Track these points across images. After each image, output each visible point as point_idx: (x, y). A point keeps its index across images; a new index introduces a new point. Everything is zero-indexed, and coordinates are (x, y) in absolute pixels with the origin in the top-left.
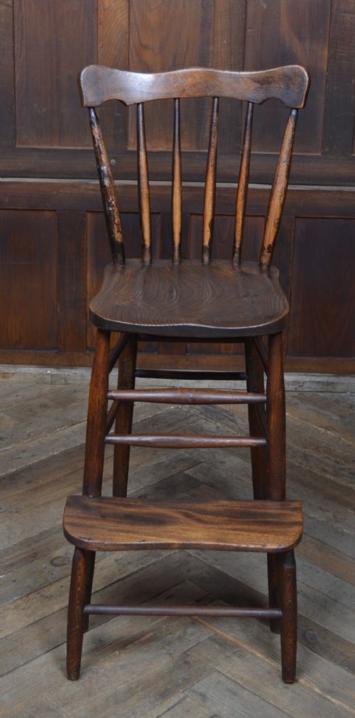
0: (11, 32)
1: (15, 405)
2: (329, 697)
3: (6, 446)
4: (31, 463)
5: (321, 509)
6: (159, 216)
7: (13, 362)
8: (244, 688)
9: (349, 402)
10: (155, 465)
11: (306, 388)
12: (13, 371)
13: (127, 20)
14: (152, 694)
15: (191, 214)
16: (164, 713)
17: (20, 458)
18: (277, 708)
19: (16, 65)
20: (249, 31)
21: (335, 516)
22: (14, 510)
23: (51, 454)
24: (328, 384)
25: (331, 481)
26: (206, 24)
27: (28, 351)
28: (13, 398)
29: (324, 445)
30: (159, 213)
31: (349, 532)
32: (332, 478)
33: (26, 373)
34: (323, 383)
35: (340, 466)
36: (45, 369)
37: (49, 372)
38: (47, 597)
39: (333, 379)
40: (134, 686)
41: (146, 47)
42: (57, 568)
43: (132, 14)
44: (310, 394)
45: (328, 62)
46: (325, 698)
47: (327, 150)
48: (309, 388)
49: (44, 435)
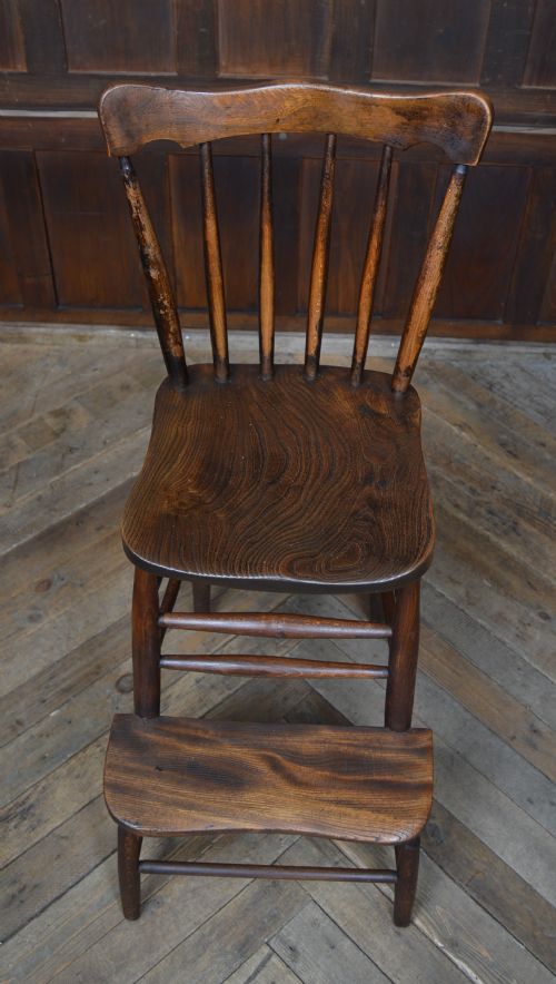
1: (91, 386)
2: (451, 955)
3: (77, 462)
4: (104, 493)
5: (452, 580)
7: (89, 322)
8: (346, 935)
9: (489, 378)
12: (90, 334)
14: (229, 948)
17: (90, 484)
21: (467, 593)
22: (79, 582)
23: (129, 476)
24: (465, 352)
25: (464, 524)
27: (106, 311)
28: (89, 374)
29: (456, 456)
31: (484, 623)
32: (466, 519)
33: (105, 337)
34: (459, 351)
35: (476, 498)
36: (128, 332)
37: (133, 335)
39: (471, 347)
42: (123, 697)
47: (487, 79)
48: (442, 356)
49: (122, 440)
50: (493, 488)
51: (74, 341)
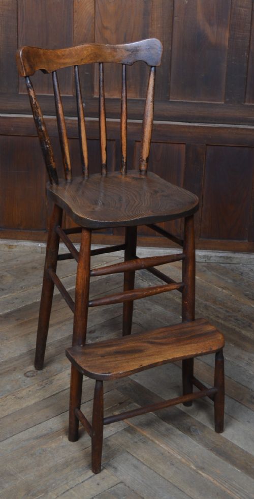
0: (16, 17)
1: (15, 267)
2: (200, 472)
3: (6, 294)
4: (20, 307)
6: (114, 142)
7: (16, 238)
8: (144, 464)
9: (241, 271)
10: (103, 310)
11: (212, 260)
12: (15, 244)
13: (93, 9)
14: (81, 466)
15: (136, 141)
16: (87, 479)
17: (13, 303)
18: (164, 478)
19: (19, 39)
20: (176, 19)
22: (5, 338)
23: (35, 301)
24: (228, 258)
25: (221, 324)
26: (147, 13)
27: (26, 231)
28: (14, 262)
29: (219, 299)
30: (114, 140)
31: (229, 359)
32: (222, 322)
33: (24, 246)
34: (224, 257)
35: (230, 314)
36: (37, 243)
37: (39, 245)
38: (19, 398)
39: (230, 255)
40: (69, 460)
41: (106, 28)
42: (29, 379)
43: (97, 6)
44: (215, 264)
45: (229, 40)
46: (198, 473)
47: (227, 100)
48: (215, 260)
49: (31, 288)
50: (239, 311)
51: (6, 248)
